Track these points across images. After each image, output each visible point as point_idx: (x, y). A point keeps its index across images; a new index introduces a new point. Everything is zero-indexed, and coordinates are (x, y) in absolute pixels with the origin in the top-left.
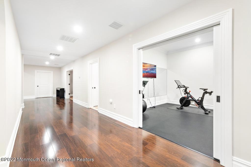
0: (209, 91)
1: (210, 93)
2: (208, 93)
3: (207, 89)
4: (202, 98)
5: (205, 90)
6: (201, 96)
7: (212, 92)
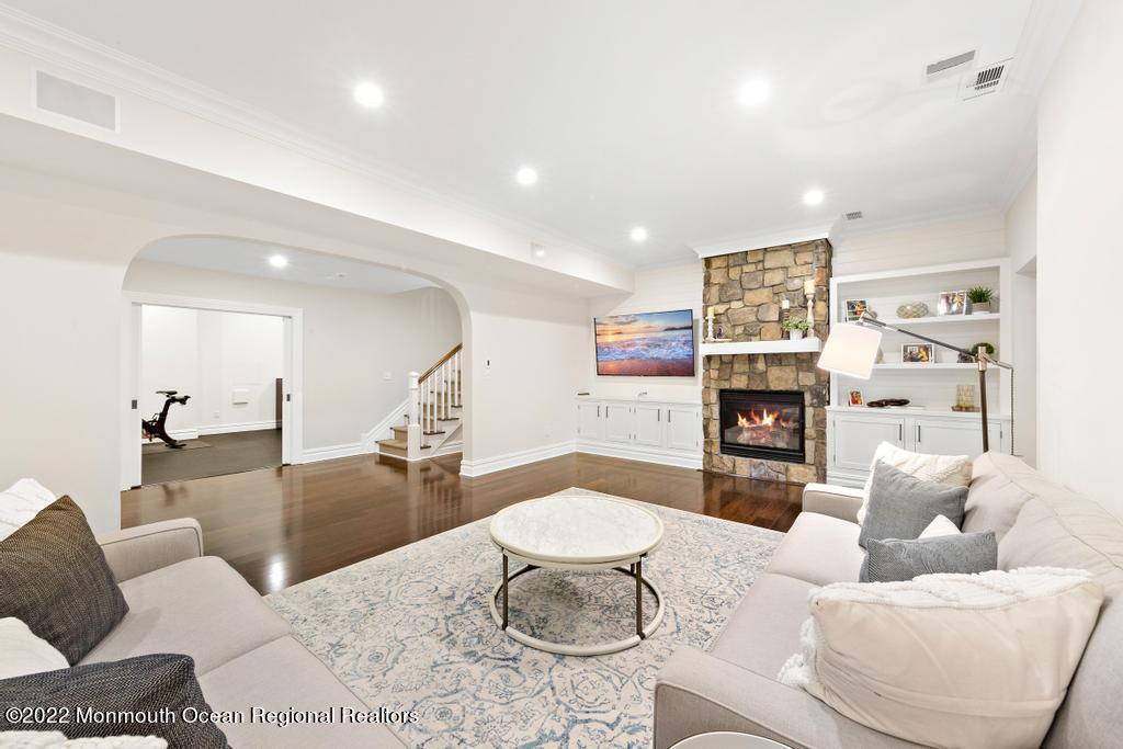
0: (179, 395)
1: (183, 401)
2: (177, 400)
3: (176, 393)
4: (163, 415)
5: (170, 393)
6: (161, 410)
7: (187, 397)
